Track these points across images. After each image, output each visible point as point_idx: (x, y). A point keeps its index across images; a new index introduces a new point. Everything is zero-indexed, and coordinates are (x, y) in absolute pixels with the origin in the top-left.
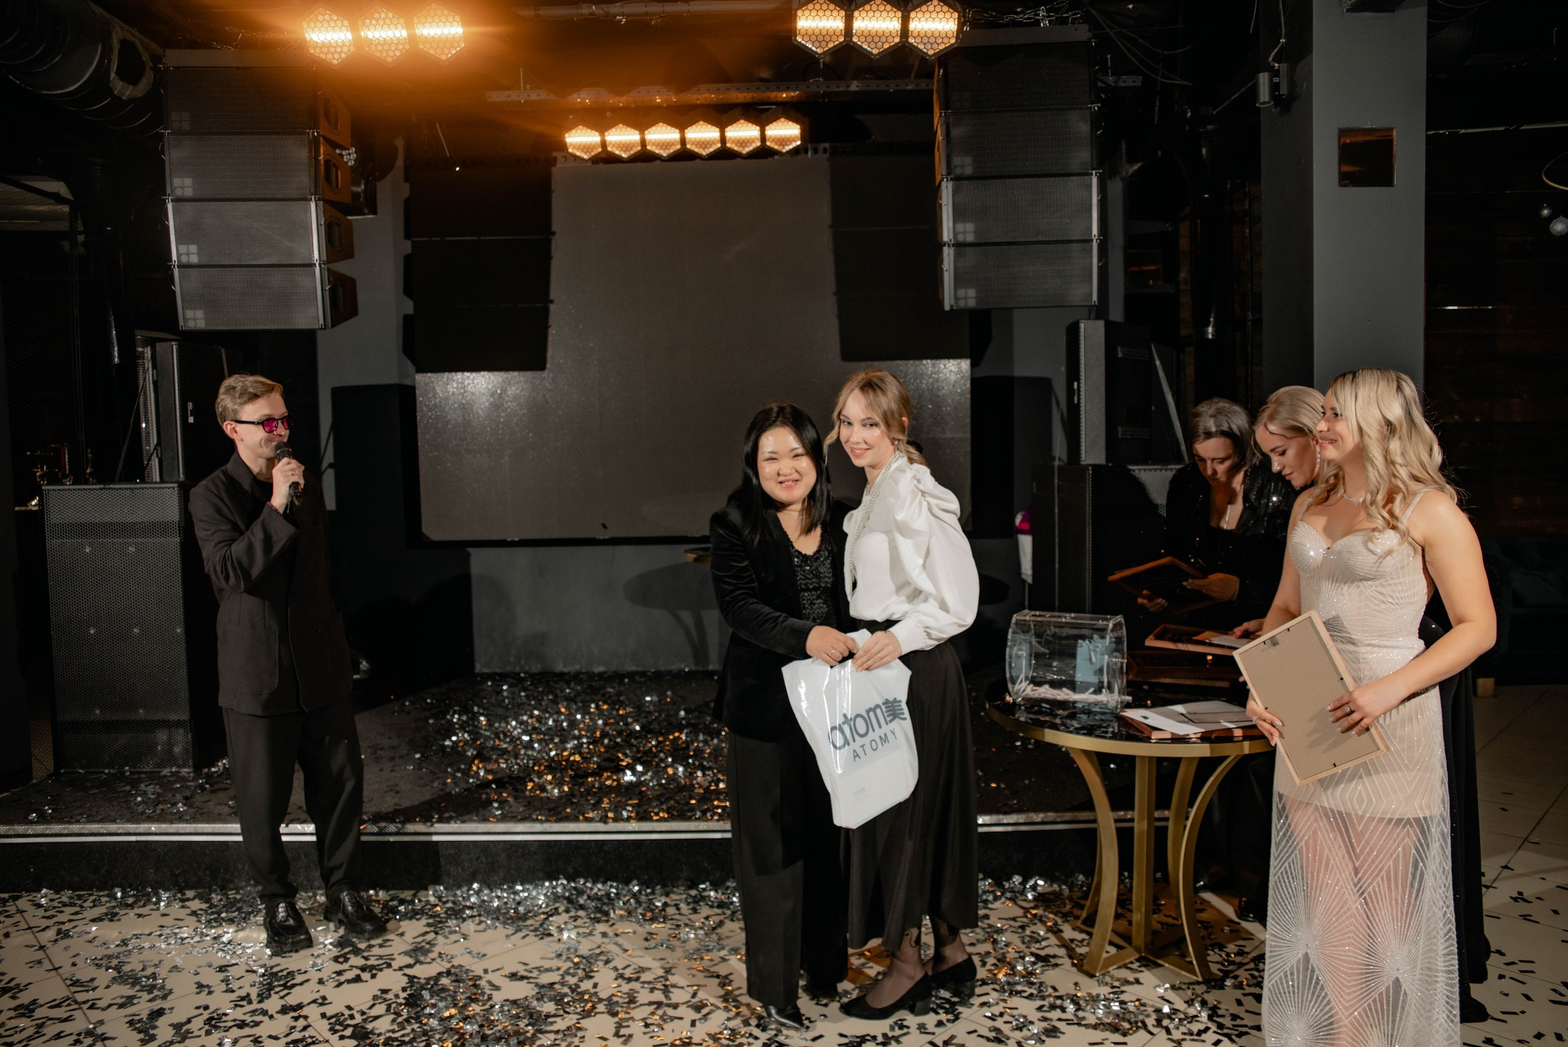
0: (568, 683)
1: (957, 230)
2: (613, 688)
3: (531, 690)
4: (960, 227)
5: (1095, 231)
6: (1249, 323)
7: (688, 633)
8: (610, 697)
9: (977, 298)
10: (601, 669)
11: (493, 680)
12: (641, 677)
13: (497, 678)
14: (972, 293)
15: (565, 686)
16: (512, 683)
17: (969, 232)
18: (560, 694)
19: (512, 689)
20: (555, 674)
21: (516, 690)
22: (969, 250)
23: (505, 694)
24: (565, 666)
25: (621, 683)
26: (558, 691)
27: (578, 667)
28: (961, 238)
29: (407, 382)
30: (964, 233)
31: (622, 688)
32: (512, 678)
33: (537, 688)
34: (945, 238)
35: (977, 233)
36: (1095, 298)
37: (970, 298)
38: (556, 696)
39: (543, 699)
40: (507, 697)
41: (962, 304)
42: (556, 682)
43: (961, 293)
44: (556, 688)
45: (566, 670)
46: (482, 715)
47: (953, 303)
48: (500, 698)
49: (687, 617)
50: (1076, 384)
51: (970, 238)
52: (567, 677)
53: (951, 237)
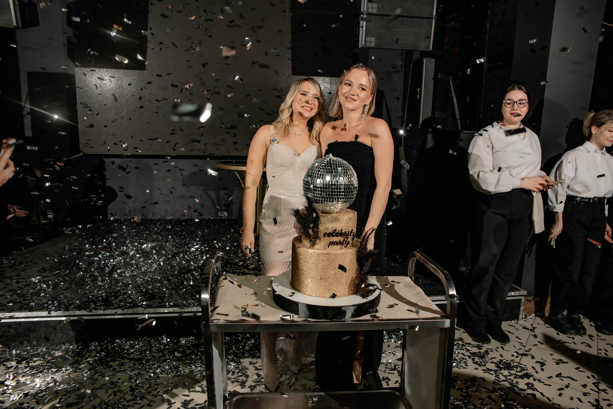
0: (155, 225)
1: (369, 7)
2: (178, 227)
3: (137, 228)
4: (370, 5)
5: (434, 14)
6: (485, 69)
7: (213, 201)
8: (178, 232)
9: (375, 42)
10: (171, 218)
11: (117, 223)
12: (191, 222)
13: (119, 222)
14: (373, 39)
15: (154, 226)
16: (127, 225)
17: (374, 8)
18: (152, 231)
19: (128, 228)
20: (148, 220)
21: (130, 228)
22: (374, 17)
23: (124, 230)
24: (153, 216)
25: (182, 226)
26: (151, 229)
27: (159, 217)
28: (370, 11)
29: (70, 72)
30: (372, 8)
31: (183, 228)
32: (128, 222)
33: (140, 227)
34: (362, 10)
35: (378, 9)
36: (431, 47)
37: (372, 42)
38: (150, 232)
39: (144, 234)
40: (125, 233)
41: (368, 44)
42: (150, 224)
43: (368, 39)
44: (150, 228)
45: (154, 218)
46: (114, 242)
47: (363, 44)
48: (123, 233)
49: (213, 194)
50: (419, 89)
51: (375, 11)
52: (154, 222)
53: (365, 9)
